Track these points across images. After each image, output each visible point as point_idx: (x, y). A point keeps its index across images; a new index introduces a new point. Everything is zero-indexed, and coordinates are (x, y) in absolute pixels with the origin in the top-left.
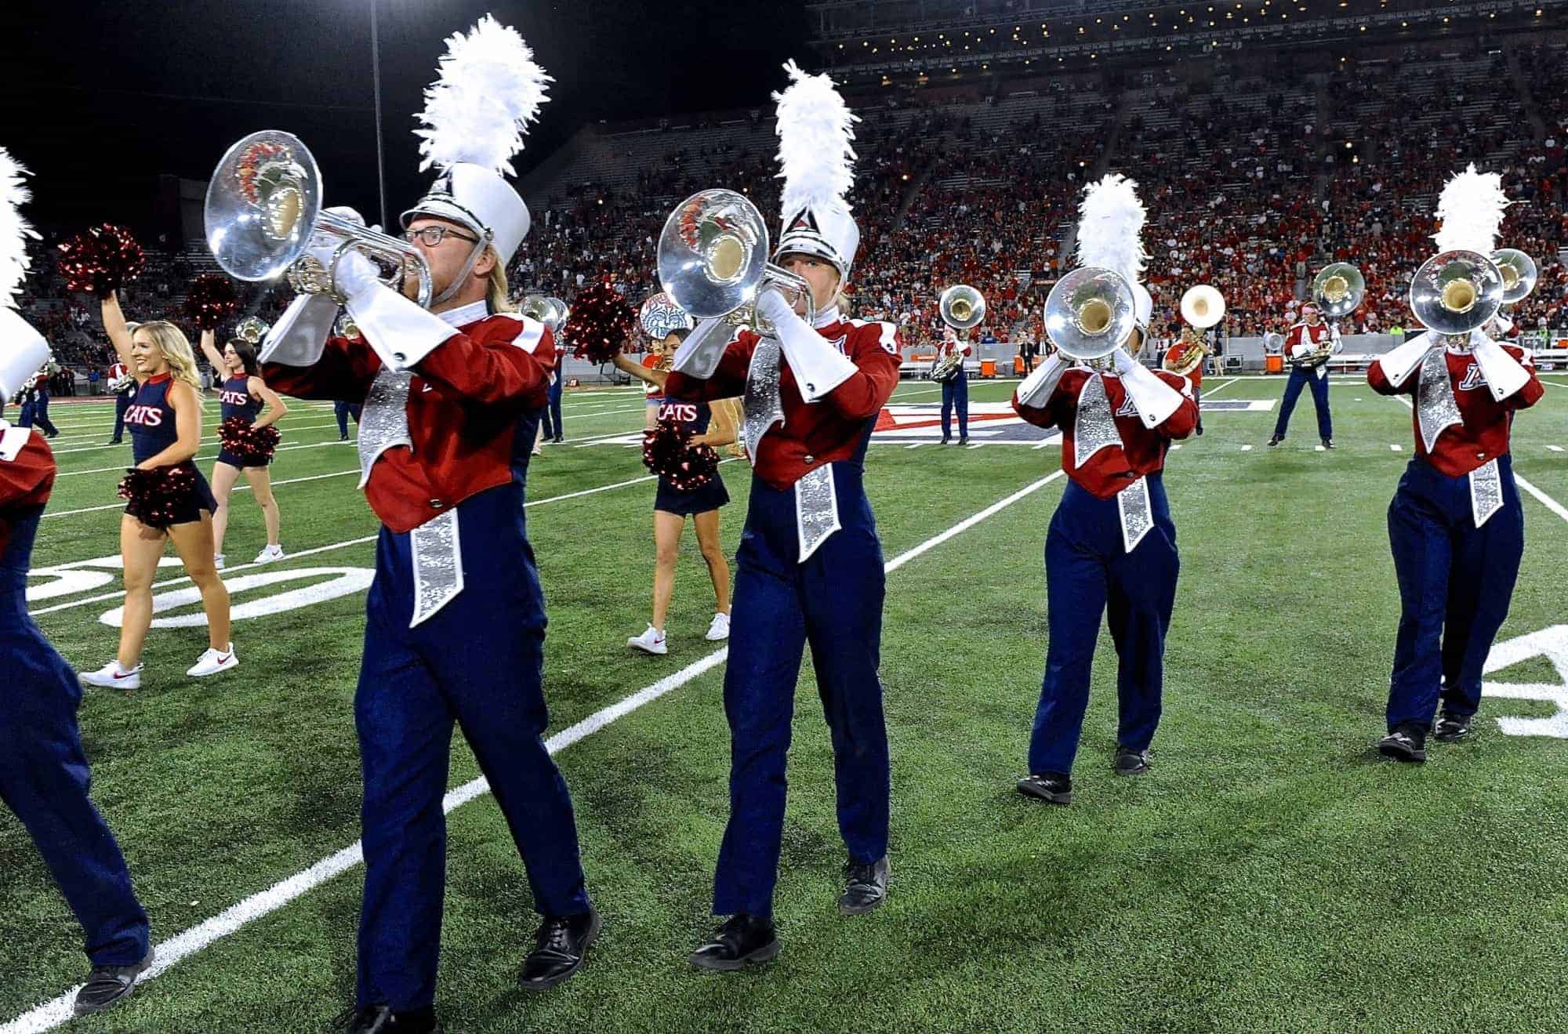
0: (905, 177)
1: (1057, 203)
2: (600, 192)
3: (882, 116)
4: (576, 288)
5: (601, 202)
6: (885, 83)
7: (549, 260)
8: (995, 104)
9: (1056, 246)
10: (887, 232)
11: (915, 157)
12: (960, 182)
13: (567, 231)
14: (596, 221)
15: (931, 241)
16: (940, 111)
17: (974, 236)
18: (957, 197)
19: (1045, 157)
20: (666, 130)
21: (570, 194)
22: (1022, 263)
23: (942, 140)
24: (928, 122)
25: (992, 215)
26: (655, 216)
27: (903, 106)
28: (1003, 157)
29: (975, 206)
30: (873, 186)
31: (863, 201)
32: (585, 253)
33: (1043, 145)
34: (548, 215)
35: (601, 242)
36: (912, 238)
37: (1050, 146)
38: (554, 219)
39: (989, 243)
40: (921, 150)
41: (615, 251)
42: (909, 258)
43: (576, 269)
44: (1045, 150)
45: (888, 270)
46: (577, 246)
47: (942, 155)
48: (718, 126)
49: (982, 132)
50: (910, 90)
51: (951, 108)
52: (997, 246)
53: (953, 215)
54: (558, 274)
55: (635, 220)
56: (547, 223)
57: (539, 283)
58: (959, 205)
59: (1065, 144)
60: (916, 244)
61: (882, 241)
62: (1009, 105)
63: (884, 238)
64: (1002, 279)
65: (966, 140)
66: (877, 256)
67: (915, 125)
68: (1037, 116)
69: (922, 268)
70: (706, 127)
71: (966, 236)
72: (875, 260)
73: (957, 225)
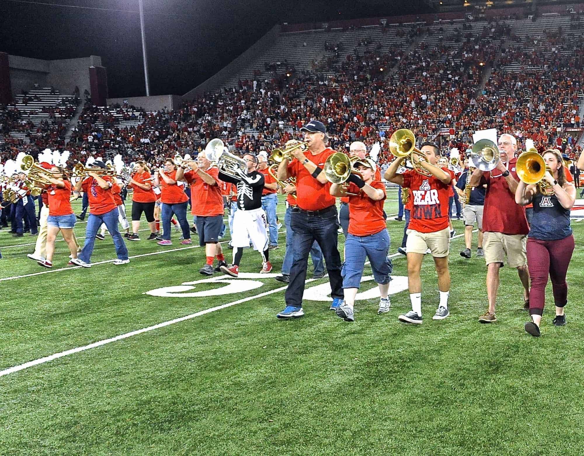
0: (481, 64)
1: (576, 82)
2: (287, 69)
3: (464, 25)
4: (280, 130)
5: (288, 75)
6: (466, 5)
7: (258, 112)
8: (534, 20)
9: (577, 108)
10: (474, 98)
11: (487, 52)
12: (515, 68)
13: (269, 93)
14: (287, 87)
15: (501, 104)
16: (501, 23)
17: (527, 101)
18: (514, 77)
19: (566, 53)
20: (328, 30)
21: (268, 70)
22: (558, 118)
23: (503, 42)
24: (493, 30)
25: (537, 88)
26: (325, 85)
27: (476, 20)
28: (541, 54)
29: (526, 83)
30: (462, 69)
31: (457, 78)
32: (282, 107)
33: (565, 46)
34: (255, 83)
35: (291, 100)
36: (489, 102)
37: (570, 47)
38: (259, 86)
39: (537, 106)
40: (491, 48)
41: (302, 107)
42: (488, 114)
43: (276, 117)
44: (565, 49)
45: (477, 121)
46: (276, 102)
47: (504, 51)
48: (360, 28)
49: (527, 37)
50: (480, 10)
51: (508, 22)
52: (542, 107)
53: (513, 88)
54: (264, 120)
55: (312, 87)
56: (255, 88)
57: (255, 126)
58: (516, 82)
59: (577, 47)
60: (492, 106)
61: (471, 103)
62: (543, 21)
63: (473, 102)
64: (547, 128)
65: (518, 42)
66: (468, 113)
67: (486, 31)
68: (560, 28)
69: (497, 120)
70: (352, 29)
71: (522, 102)
72: (467, 114)
73: (516, 95)
